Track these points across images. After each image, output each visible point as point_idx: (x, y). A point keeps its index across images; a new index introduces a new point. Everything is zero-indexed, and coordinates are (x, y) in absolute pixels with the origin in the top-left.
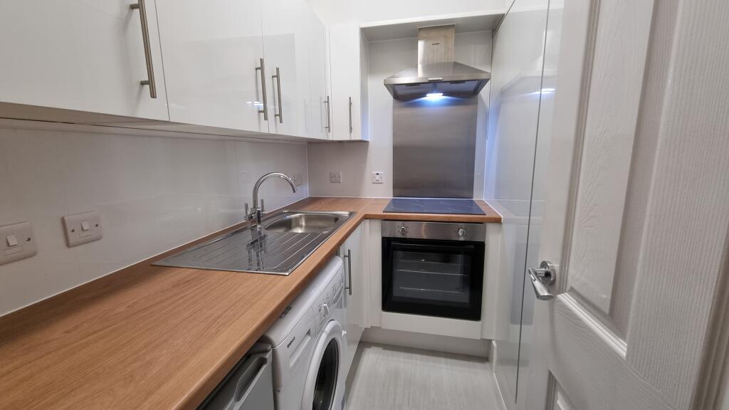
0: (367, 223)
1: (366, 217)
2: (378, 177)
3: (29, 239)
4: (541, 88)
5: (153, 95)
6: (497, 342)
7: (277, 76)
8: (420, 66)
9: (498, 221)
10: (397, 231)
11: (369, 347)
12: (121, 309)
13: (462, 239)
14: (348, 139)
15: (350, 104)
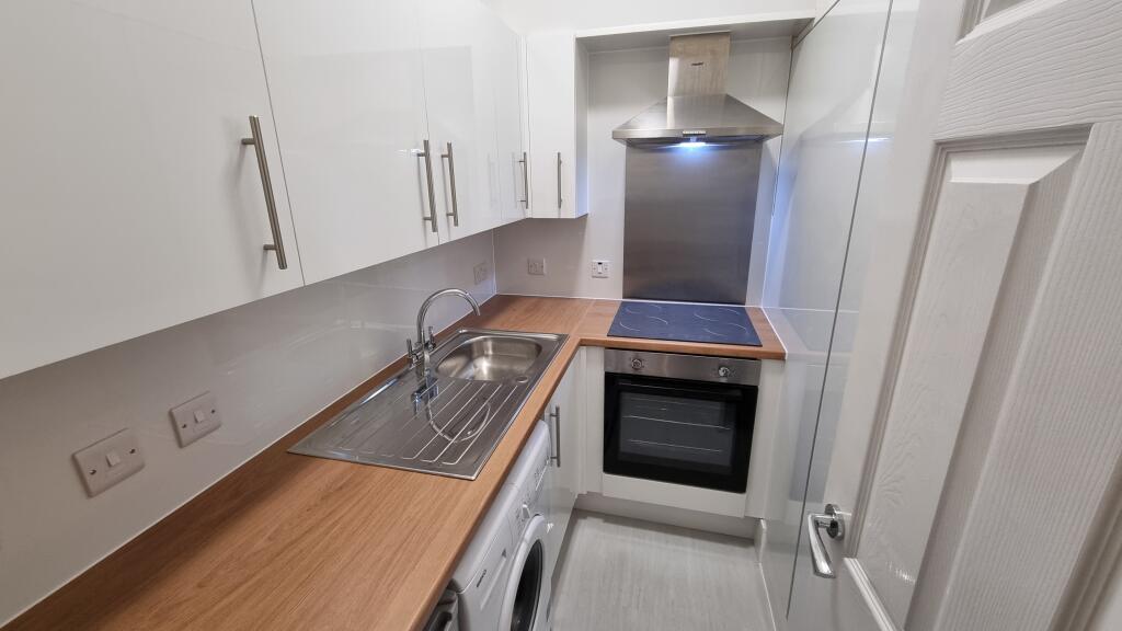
0: (583, 351)
1: (583, 343)
2: (600, 269)
3: (133, 451)
4: (867, 137)
5: (283, 265)
6: (768, 522)
7: (450, 156)
8: (670, 101)
9: (780, 357)
10: (626, 365)
11: (585, 518)
12: (261, 543)
13: (724, 380)
14: (555, 216)
15: (560, 162)
